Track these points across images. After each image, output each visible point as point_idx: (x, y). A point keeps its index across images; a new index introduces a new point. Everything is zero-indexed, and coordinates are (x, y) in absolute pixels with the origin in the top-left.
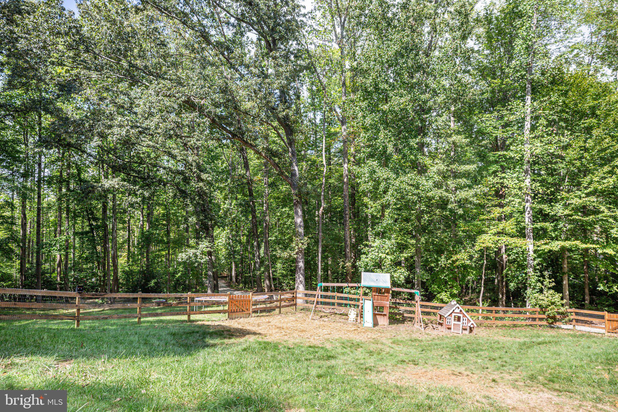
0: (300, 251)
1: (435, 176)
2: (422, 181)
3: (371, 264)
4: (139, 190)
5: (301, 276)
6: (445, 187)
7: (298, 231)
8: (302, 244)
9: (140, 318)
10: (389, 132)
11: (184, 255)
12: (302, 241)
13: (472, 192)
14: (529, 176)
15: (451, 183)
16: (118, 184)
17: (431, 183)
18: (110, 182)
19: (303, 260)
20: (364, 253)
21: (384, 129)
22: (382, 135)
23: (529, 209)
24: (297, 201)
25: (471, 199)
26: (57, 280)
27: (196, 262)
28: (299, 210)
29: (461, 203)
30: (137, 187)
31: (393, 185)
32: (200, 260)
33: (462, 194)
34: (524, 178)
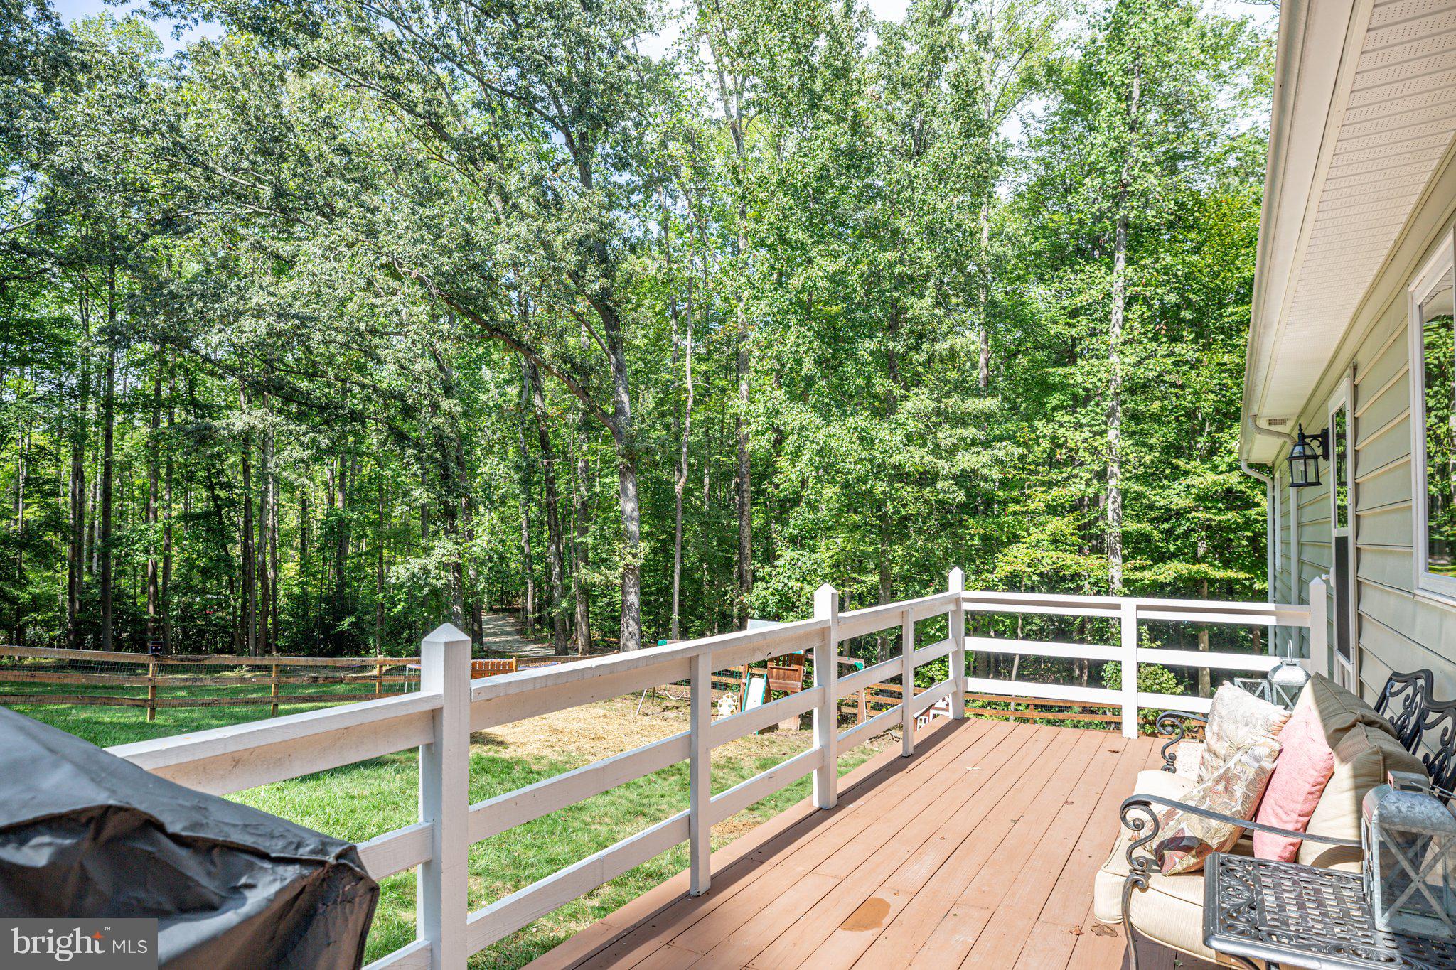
0: (628, 570)
1: (910, 421)
2: (882, 431)
3: (773, 600)
4: (307, 433)
5: (631, 622)
6: (930, 445)
7: (627, 531)
8: (634, 556)
9: (276, 705)
10: (809, 330)
11: (401, 569)
12: (634, 551)
13: (986, 456)
14: (1116, 423)
15: (947, 436)
16: (263, 421)
17: (900, 436)
18: (246, 418)
19: (636, 589)
20: (762, 579)
21: (800, 323)
22: (791, 338)
23: (1114, 493)
24: (627, 468)
25: (985, 471)
26: (148, 613)
27: (426, 584)
28: (630, 486)
29: (964, 479)
30: (304, 427)
31: (813, 442)
32: (434, 582)
33: (965, 461)
34: (1103, 427)
